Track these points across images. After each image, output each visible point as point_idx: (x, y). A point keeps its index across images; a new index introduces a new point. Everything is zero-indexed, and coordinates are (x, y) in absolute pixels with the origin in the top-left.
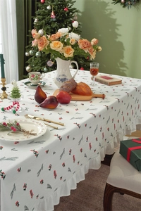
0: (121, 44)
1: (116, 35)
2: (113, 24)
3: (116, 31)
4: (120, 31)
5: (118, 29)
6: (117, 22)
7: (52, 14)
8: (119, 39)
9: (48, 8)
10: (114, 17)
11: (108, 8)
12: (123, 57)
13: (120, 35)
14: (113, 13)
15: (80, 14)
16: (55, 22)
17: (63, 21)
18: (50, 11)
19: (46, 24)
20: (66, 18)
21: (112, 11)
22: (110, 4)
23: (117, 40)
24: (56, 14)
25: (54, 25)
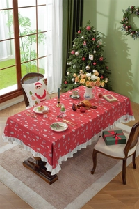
0: (130, 61)
1: (127, 55)
2: (125, 47)
4: (130, 52)
5: (128, 51)
6: (128, 46)
7: (84, 42)
8: (129, 57)
9: (82, 37)
10: (126, 42)
11: (122, 36)
12: (130, 70)
13: (130, 55)
14: (126, 40)
15: (105, 37)
16: (86, 47)
17: (91, 47)
18: (83, 40)
19: (80, 48)
21: (125, 38)
24: (86, 42)
25: (86, 50)
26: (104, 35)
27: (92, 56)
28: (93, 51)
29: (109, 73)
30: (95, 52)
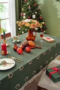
1: (57, 15)
2: (56, 10)
3: (57, 13)
5: (58, 12)
6: (58, 9)
7: (29, 6)
9: (28, 4)
10: (56, 7)
11: (54, 3)
13: (59, 15)
15: (42, 6)
16: (30, 10)
17: (34, 9)
18: (28, 5)
19: (27, 11)
20: (35, 8)
21: (56, 4)
22: (54, 1)
23: (58, 17)
24: (30, 7)
25: (30, 11)
26: (42, 4)
27: (35, 16)
28: (35, 12)
29: (46, 28)
30: (36, 13)
